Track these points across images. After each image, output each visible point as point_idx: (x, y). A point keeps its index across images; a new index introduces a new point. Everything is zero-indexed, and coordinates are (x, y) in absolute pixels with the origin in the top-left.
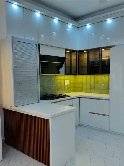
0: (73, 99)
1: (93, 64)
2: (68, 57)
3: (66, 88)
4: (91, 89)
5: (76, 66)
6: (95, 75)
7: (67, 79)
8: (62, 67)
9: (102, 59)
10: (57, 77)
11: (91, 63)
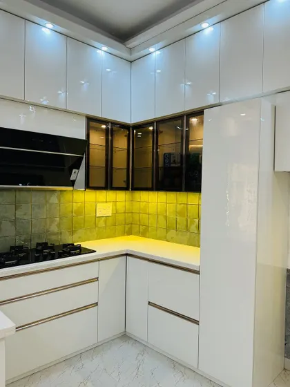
0: (99, 260)
1: (170, 162)
2: (97, 140)
3: (101, 223)
4: (168, 229)
5: (125, 166)
6: (168, 193)
7: (106, 202)
8: (78, 168)
9: (190, 146)
10: (68, 197)
11: (165, 159)
